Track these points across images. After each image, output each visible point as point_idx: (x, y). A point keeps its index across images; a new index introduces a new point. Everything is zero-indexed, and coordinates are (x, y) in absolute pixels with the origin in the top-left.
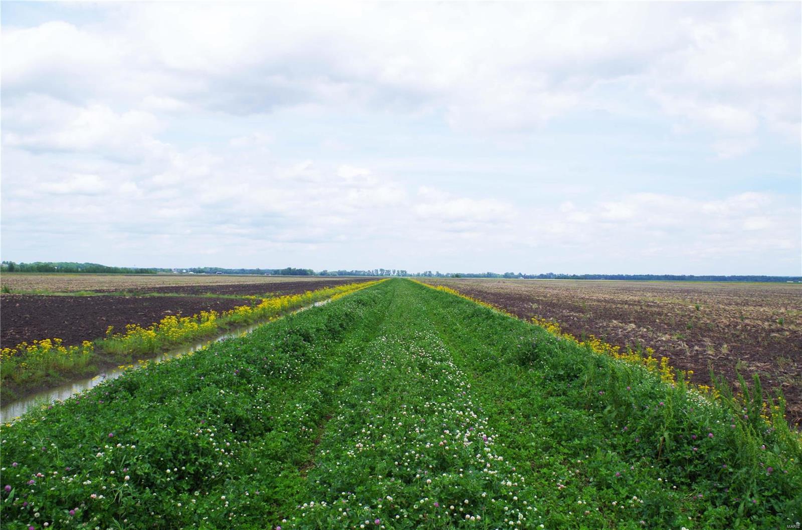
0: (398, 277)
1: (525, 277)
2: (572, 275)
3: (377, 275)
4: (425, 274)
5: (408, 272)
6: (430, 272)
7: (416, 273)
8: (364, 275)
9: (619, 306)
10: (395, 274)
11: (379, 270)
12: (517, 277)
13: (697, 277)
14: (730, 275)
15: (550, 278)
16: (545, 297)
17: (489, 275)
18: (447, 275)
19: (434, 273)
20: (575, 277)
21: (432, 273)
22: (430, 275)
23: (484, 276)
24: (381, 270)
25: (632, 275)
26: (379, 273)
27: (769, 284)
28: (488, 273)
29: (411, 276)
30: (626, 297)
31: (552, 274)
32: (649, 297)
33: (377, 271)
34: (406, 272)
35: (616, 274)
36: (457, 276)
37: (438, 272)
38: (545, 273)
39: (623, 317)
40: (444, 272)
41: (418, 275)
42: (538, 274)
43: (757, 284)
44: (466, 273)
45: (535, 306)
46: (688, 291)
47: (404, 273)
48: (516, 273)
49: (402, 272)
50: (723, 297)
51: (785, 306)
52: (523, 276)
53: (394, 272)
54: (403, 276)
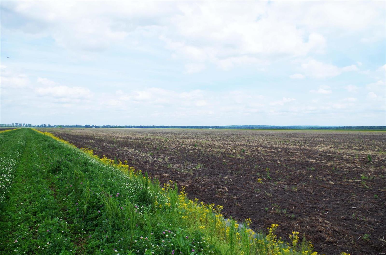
0: (26, 127)
1: (96, 127)
2: (119, 126)
3: (14, 127)
4: (42, 126)
5: (33, 125)
6: (45, 125)
7: (37, 125)
8: (5, 126)
9: (132, 140)
10: (25, 126)
11: (15, 124)
12: (91, 127)
13: (174, 127)
14: (188, 126)
15: (108, 127)
16: (99, 137)
17: (77, 126)
18: (54, 126)
19: (47, 125)
20: (120, 127)
21: (46, 125)
22: (45, 126)
23: (74, 126)
24: (16, 124)
25: (146, 126)
26: (15, 125)
27: (202, 129)
28: (77, 125)
29: (34, 127)
30: (137, 136)
31: (109, 125)
32: (149, 136)
33: (14, 124)
34: (31, 125)
35: (139, 125)
36: (60, 126)
37: (49, 125)
38: (105, 125)
39: (130, 146)
40: (52, 125)
41: (38, 126)
42: (102, 125)
43: (198, 129)
44: (65, 125)
45: (91, 141)
46: (167, 133)
47: (30, 125)
48: (91, 125)
49: (29, 124)
50: (180, 136)
51: (203, 139)
52: (94, 127)
53: (24, 124)
54: (29, 127)
